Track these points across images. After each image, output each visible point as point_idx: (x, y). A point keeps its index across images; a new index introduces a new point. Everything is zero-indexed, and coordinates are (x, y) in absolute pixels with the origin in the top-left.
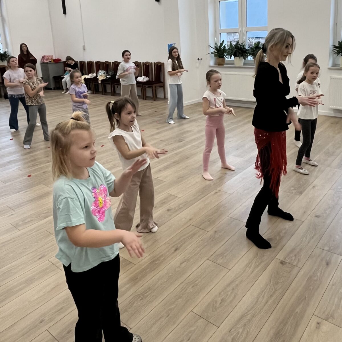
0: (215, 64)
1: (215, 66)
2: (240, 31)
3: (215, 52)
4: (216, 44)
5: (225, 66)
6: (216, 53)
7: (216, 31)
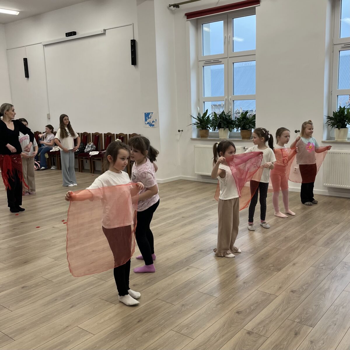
0: (198, 136)
1: (198, 138)
2: (226, 100)
3: (198, 123)
4: (199, 114)
5: (209, 138)
6: (199, 125)
7: (199, 100)
